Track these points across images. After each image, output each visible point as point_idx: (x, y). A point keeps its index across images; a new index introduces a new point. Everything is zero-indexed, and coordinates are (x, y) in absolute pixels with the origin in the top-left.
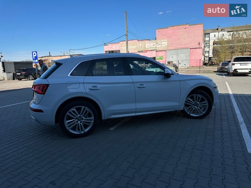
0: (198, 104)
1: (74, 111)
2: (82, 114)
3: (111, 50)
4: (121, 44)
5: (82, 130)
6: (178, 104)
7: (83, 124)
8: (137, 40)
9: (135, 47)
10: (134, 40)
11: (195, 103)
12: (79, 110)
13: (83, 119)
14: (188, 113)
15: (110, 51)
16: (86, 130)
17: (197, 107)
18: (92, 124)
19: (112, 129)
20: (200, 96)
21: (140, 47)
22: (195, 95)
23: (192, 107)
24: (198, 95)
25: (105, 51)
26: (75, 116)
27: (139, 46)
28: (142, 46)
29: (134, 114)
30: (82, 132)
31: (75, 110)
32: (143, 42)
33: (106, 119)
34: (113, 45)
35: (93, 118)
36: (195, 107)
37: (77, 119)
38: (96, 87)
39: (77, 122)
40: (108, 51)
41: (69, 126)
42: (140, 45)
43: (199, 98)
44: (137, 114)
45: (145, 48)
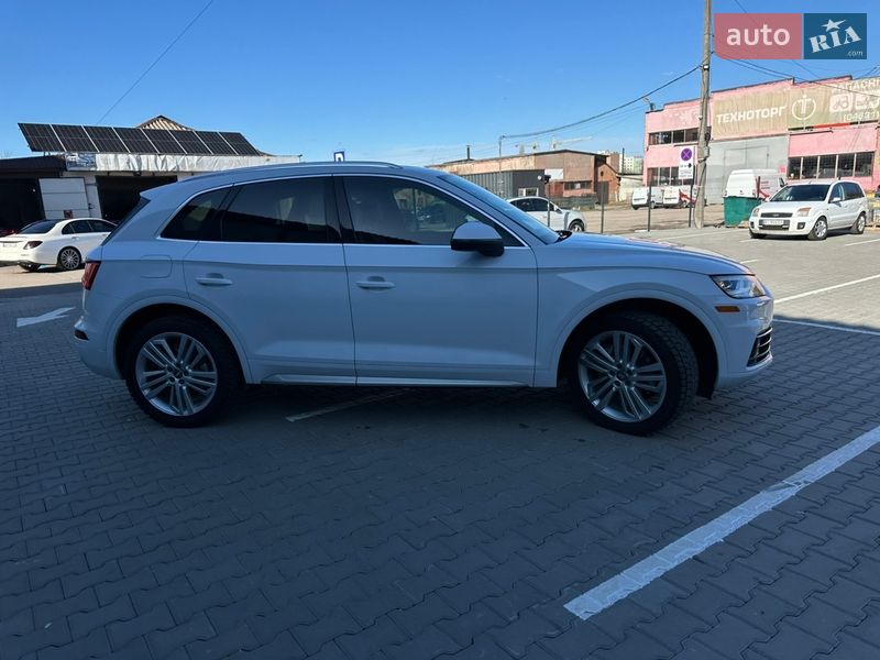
0: (629, 372)
1: (160, 347)
2: (183, 357)
3: (671, 128)
4: (718, 102)
5: (185, 406)
6: (530, 362)
7: (188, 388)
8: (788, 85)
9: (779, 111)
10: (778, 85)
11: (619, 366)
12: (174, 343)
13: (186, 373)
14: (596, 403)
15: (669, 133)
16: (195, 410)
17: (628, 383)
18: (213, 395)
19: (291, 419)
20: (638, 342)
21: (803, 111)
22: (616, 334)
23: (609, 379)
24: (628, 335)
25: (650, 134)
26: (164, 363)
27: (798, 108)
28: (810, 107)
29: (351, 380)
30: (186, 413)
31: (163, 342)
32: (820, 90)
33: (259, 382)
34: (683, 107)
35: (214, 373)
36: (617, 383)
37: (170, 369)
38: (219, 276)
39: (173, 380)
40: (664, 133)
41: (152, 388)
42: (804, 101)
43: (632, 347)
44: (362, 381)
45: (825, 112)
